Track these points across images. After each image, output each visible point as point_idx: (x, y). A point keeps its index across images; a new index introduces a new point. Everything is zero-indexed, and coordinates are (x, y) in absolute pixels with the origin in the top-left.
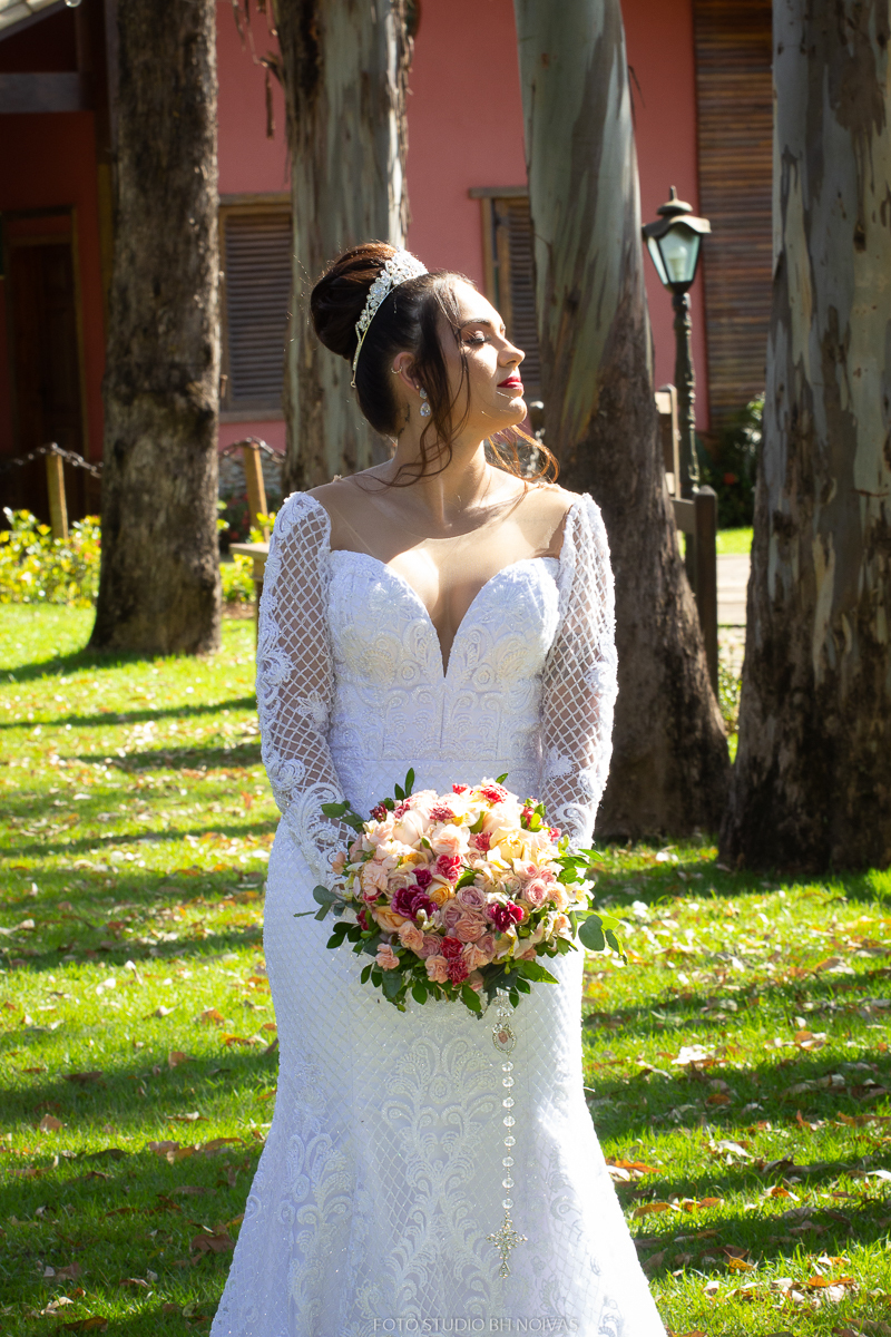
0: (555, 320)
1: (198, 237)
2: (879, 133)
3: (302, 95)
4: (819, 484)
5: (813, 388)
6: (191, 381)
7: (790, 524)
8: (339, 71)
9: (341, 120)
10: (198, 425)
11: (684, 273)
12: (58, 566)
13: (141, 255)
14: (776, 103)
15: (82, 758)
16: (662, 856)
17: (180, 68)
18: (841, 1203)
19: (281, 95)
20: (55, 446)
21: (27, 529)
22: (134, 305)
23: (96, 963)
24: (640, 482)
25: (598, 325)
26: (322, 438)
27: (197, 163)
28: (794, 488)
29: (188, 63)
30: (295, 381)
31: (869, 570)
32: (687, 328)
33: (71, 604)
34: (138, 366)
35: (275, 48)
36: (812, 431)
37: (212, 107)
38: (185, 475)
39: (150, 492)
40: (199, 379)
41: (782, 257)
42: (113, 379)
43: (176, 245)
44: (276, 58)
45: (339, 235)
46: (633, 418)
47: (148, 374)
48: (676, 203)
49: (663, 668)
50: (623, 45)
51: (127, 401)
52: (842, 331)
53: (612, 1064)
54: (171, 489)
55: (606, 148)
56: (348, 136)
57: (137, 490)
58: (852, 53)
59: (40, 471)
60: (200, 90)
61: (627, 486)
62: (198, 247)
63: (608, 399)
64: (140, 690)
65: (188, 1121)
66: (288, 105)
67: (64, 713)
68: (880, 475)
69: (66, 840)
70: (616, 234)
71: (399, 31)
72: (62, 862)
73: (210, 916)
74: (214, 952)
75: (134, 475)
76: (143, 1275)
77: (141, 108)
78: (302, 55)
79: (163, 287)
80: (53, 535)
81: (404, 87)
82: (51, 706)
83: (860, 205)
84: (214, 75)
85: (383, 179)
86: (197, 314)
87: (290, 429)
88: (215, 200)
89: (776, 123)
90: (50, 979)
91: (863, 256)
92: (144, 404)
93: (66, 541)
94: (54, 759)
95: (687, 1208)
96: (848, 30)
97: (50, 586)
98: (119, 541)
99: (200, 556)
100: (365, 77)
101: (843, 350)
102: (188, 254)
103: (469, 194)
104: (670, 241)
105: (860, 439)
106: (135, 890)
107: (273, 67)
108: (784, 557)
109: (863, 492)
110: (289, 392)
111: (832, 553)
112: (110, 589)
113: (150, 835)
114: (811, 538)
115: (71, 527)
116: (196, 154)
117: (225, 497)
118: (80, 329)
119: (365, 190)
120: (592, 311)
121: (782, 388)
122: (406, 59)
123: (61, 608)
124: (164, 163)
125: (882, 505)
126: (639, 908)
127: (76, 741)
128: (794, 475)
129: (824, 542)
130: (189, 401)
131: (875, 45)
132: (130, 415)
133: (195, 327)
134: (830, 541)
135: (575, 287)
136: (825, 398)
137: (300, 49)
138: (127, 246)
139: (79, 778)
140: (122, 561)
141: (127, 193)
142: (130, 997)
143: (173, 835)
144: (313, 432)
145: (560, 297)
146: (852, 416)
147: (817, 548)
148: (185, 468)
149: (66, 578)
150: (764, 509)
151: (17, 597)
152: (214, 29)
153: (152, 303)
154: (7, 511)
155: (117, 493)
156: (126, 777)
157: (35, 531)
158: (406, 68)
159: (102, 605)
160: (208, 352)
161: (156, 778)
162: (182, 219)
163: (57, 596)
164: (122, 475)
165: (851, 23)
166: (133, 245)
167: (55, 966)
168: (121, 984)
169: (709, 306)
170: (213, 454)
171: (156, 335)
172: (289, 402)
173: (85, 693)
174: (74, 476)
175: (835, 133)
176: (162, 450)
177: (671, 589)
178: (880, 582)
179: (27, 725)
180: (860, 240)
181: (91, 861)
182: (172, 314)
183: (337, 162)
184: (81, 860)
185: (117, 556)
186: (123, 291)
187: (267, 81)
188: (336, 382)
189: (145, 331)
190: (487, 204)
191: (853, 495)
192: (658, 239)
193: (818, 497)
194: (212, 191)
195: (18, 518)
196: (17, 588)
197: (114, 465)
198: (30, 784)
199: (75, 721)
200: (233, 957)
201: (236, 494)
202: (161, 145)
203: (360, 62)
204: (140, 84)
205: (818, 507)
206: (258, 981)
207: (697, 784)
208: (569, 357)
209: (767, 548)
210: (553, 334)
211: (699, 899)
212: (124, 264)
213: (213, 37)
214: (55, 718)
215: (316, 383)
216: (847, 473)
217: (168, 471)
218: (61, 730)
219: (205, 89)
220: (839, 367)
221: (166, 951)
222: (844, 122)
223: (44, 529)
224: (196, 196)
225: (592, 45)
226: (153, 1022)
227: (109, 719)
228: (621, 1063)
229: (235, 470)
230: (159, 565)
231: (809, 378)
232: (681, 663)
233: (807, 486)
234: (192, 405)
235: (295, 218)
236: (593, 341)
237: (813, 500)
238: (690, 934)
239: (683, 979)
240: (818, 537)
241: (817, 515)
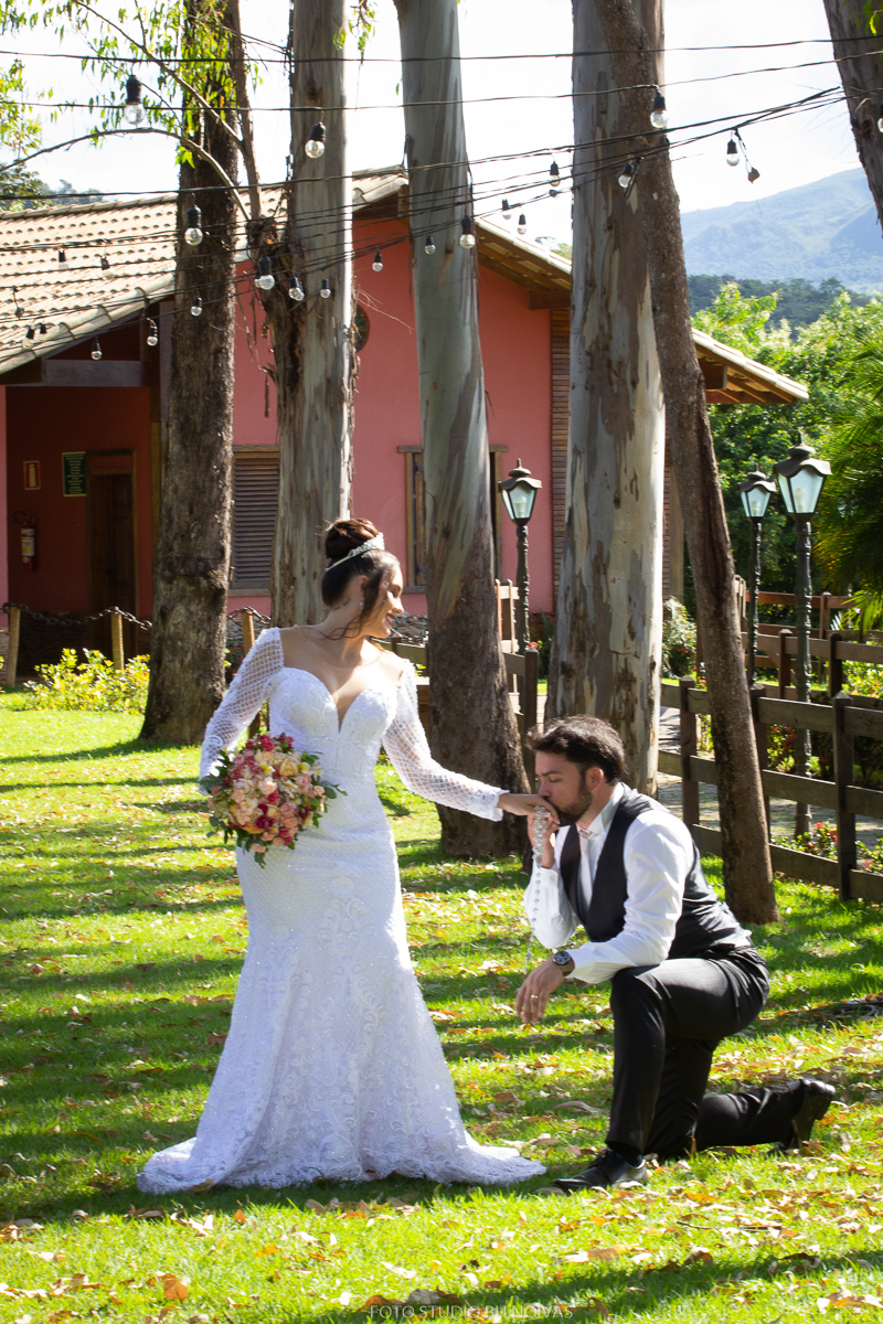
0: (436, 543)
1: (219, 477)
2: (631, 439)
3: (288, 391)
4: (588, 646)
5: (587, 588)
6: (211, 570)
7: (571, 669)
8: (312, 376)
9: (312, 408)
10: (215, 597)
11: (524, 514)
12: (119, 687)
13: (182, 488)
14: (570, 418)
15: (136, 804)
16: (490, 867)
17: (211, 369)
18: (560, 1033)
19: (275, 390)
20: (117, 608)
21: (98, 663)
22: (176, 520)
23: (150, 912)
24: (484, 642)
25: (462, 546)
26: (293, 609)
27: (219, 430)
28: (574, 648)
29: (216, 366)
30: (278, 572)
31: (617, 698)
32: (525, 547)
33: (126, 713)
34: (177, 558)
35: (272, 361)
36: (585, 614)
37: (230, 395)
38: (205, 629)
39: (182, 640)
40: (216, 569)
41: (571, 510)
42: (161, 566)
43: (204, 481)
44: (273, 367)
45: (309, 480)
46: (481, 603)
47: (184, 564)
48: (521, 469)
49: (495, 754)
50: (482, 378)
51: (169, 581)
52: (605, 555)
53: (444, 968)
54: (195, 639)
55: (470, 440)
56: (317, 418)
57: (174, 638)
58: (616, 390)
59: (106, 624)
60: (223, 383)
61: (476, 643)
62: (219, 483)
63: (466, 592)
64: (172, 767)
65: (204, 988)
66: (279, 397)
67: (125, 777)
68: (625, 642)
69: (129, 850)
70: (475, 492)
71: (351, 352)
72: (127, 862)
73: (217, 890)
74: (219, 908)
75: (172, 629)
76: (181, 1052)
77: (184, 394)
78: (289, 366)
79: (195, 508)
80: (115, 666)
81: (353, 388)
82: (116, 774)
83: (618, 481)
84: (232, 374)
85: (338, 445)
86: (216, 526)
87: (274, 602)
88: (230, 454)
89: (570, 430)
90: (122, 919)
91: (619, 511)
92: (181, 583)
93: (123, 671)
94: (119, 805)
95: (475, 1032)
96: (614, 377)
97: (112, 700)
98: (161, 670)
99: (213, 682)
100: (329, 381)
101: (605, 567)
102: (212, 488)
103: (398, 450)
104: (517, 492)
105: (613, 621)
106: (172, 876)
107: (270, 372)
108: (567, 689)
109: (614, 652)
110: (274, 579)
111: (595, 687)
112: (154, 701)
113: (181, 848)
114: (583, 678)
115: (126, 662)
116: (219, 424)
117: (229, 646)
118: (135, 531)
119: (326, 452)
120: (459, 538)
121: (568, 588)
122: (355, 371)
123: (120, 715)
124: (198, 430)
125: (626, 660)
126: (472, 894)
127: (132, 795)
128: (574, 641)
129: (590, 681)
130: (209, 582)
131: (630, 387)
132: (171, 590)
133: (215, 535)
134: (594, 680)
135: (449, 523)
136: (594, 595)
137: (288, 362)
138: (173, 482)
139: (135, 816)
140: (163, 684)
141: (174, 448)
142: (171, 929)
143: (194, 848)
144: (288, 605)
145: (440, 528)
146: (609, 606)
147: (586, 684)
148: (205, 625)
149: (123, 695)
150: (556, 660)
151: (90, 707)
152: (233, 345)
153: (188, 519)
154: (85, 650)
155: (161, 640)
156: (164, 816)
157: (104, 664)
158: (355, 376)
159: (149, 713)
160: (222, 551)
161: (184, 817)
162: (209, 465)
163: (116, 706)
164: (165, 629)
165: (616, 373)
166: (175, 482)
167: (127, 913)
168: (165, 924)
169: (556, 529)
170: (223, 617)
171: (190, 540)
172: (274, 586)
173: (137, 767)
174: (129, 628)
175: (604, 438)
176: (191, 613)
177: (501, 707)
178: (623, 705)
179: (101, 784)
180: (617, 502)
181: (146, 862)
182: (200, 526)
183: (309, 434)
184: (137, 861)
185: (160, 680)
186: (169, 510)
187: (266, 381)
188: (304, 574)
189: (183, 536)
190: (410, 456)
191: (608, 653)
192: (508, 491)
193: (588, 654)
194: (229, 448)
195: (93, 655)
196: (91, 701)
197: (160, 622)
198: (105, 817)
199: (131, 783)
200: (229, 911)
201: (236, 644)
202: (197, 418)
203: (326, 371)
204: (185, 378)
205: (588, 660)
206: (246, 924)
207: (513, 826)
208: (444, 565)
209: (557, 683)
210: (435, 551)
211: (508, 890)
212: (171, 493)
213: (233, 350)
214: (119, 781)
215: (291, 574)
216: (605, 641)
217: (194, 627)
218: (122, 788)
219: (226, 383)
220: (603, 576)
221: (191, 908)
222: (609, 432)
223: (109, 663)
224: (218, 452)
225: (464, 378)
226: (184, 942)
227: (153, 782)
228: (449, 967)
229: (236, 628)
230: (186, 687)
231: (584, 583)
232: (506, 752)
233: (581, 648)
234: (211, 585)
235: (281, 469)
236: (458, 557)
237: (584, 656)
238: (498, 906)
239: (492, 929)
240: (587, 677)
241: (587, 665)
